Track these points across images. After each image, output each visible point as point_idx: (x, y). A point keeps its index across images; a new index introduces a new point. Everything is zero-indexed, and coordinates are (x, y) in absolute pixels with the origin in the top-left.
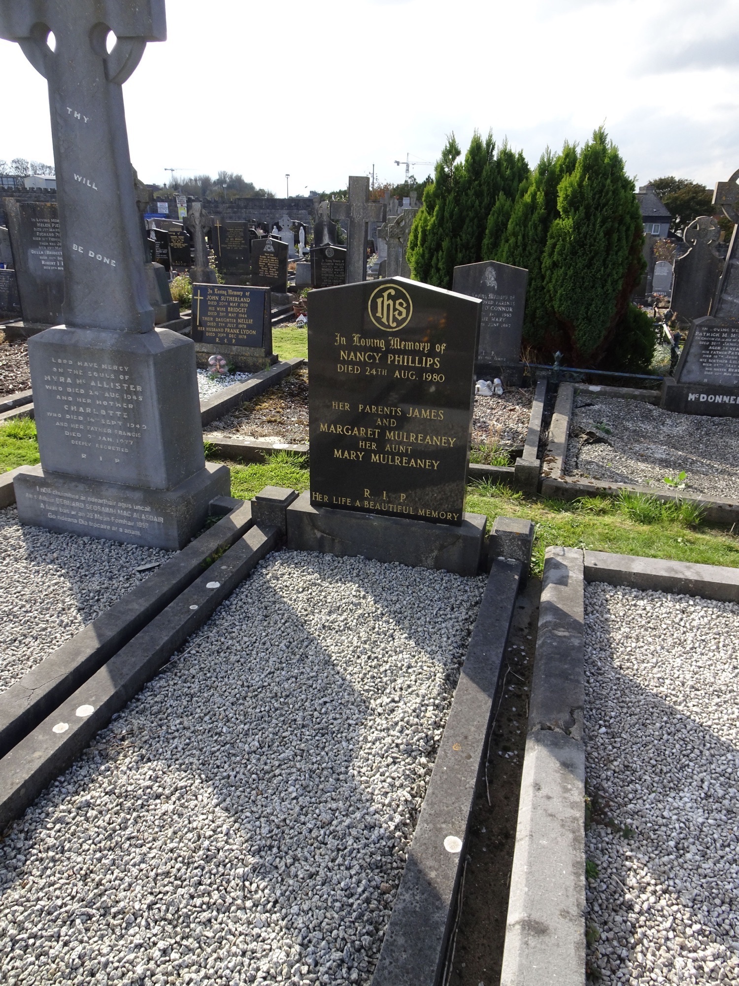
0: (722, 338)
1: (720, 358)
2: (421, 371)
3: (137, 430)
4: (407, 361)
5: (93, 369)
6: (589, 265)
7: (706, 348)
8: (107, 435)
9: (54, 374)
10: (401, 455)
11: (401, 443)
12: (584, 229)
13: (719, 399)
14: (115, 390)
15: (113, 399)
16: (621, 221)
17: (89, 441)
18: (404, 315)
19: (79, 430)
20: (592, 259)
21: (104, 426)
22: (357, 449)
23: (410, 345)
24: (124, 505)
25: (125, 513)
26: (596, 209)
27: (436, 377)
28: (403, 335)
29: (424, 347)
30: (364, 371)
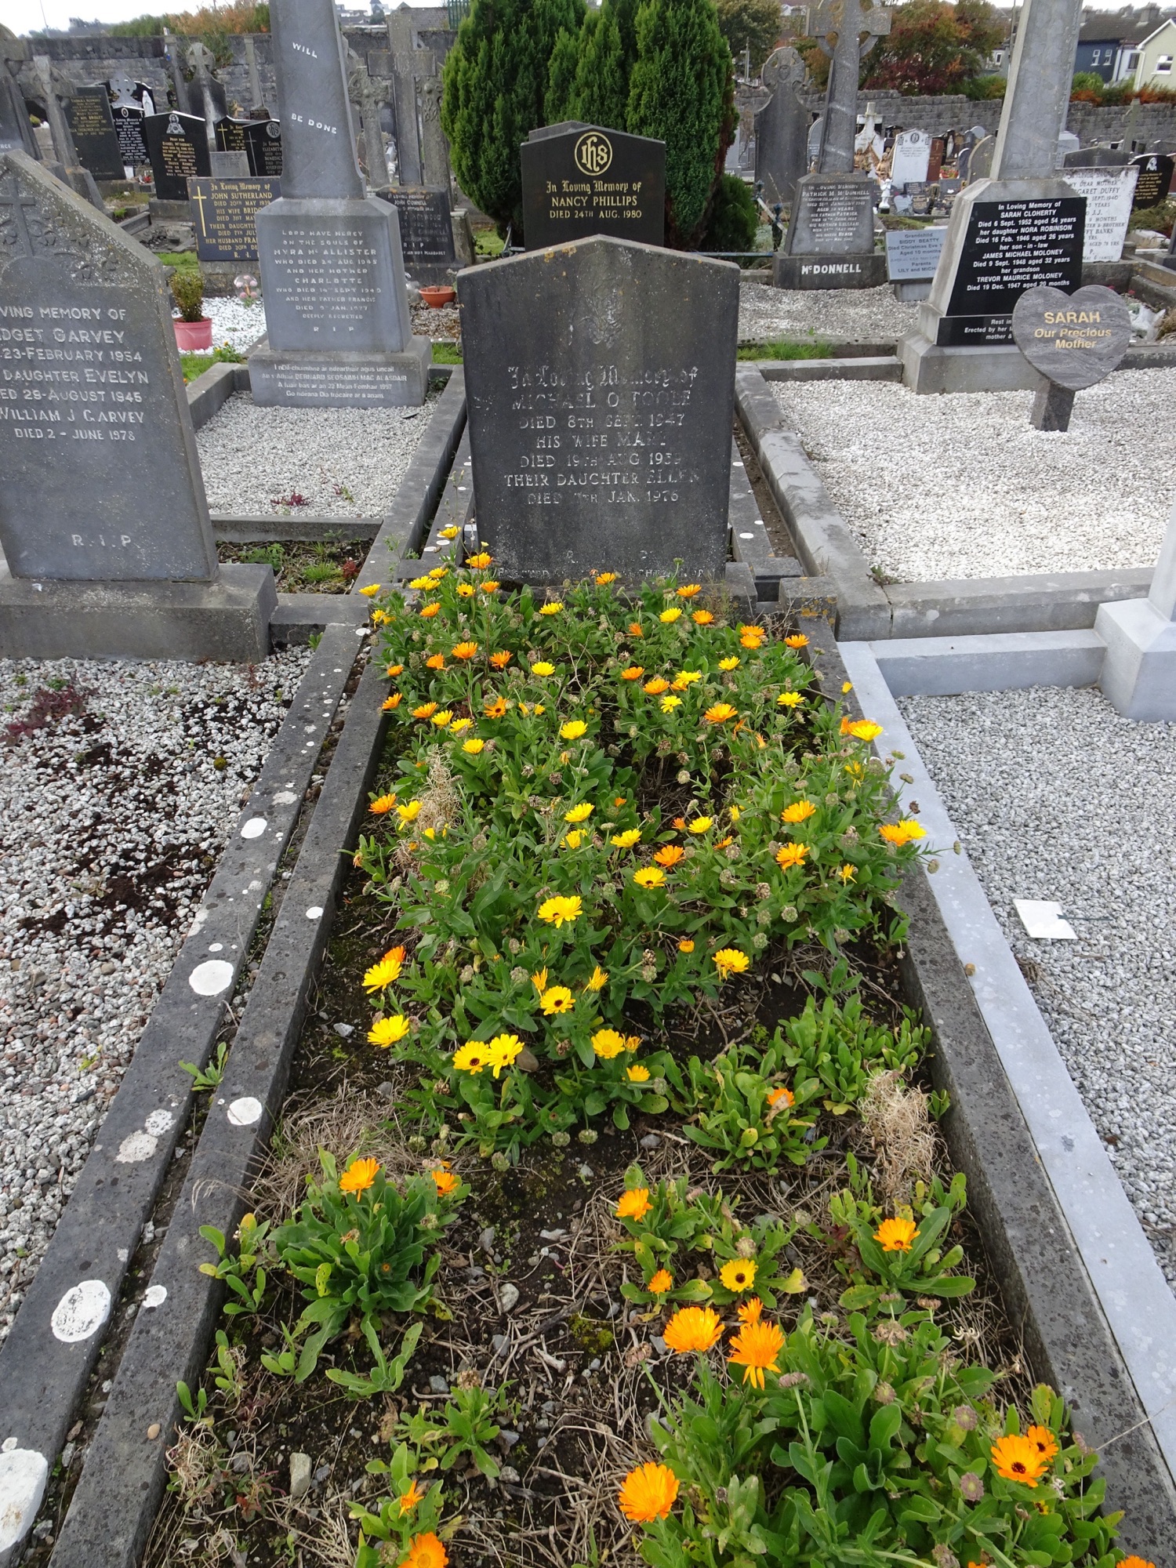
0: (829, 197)
1: (829, 221)
2: (621, 210)
3: (371, 295)
4: (609, 201)
5: (325, 238)
6: (682, 119)
7: (814, 210)
8: (340, 304)
9: (284, 247)
12: (672, 75)
13: (832, 269)
14: (349, 257)
15: (347, 266)
16: (711, 62)
17: (321, 312)
18: (605, 160)
19: (311, 303)
20: (683, 112)
21: (337, 295)
24: (367, 370)
25: (369, 378)
26: (683, 47)
27: (634, 214)
28: (606, 178)
29: (623, 187)
30: (573, 214)
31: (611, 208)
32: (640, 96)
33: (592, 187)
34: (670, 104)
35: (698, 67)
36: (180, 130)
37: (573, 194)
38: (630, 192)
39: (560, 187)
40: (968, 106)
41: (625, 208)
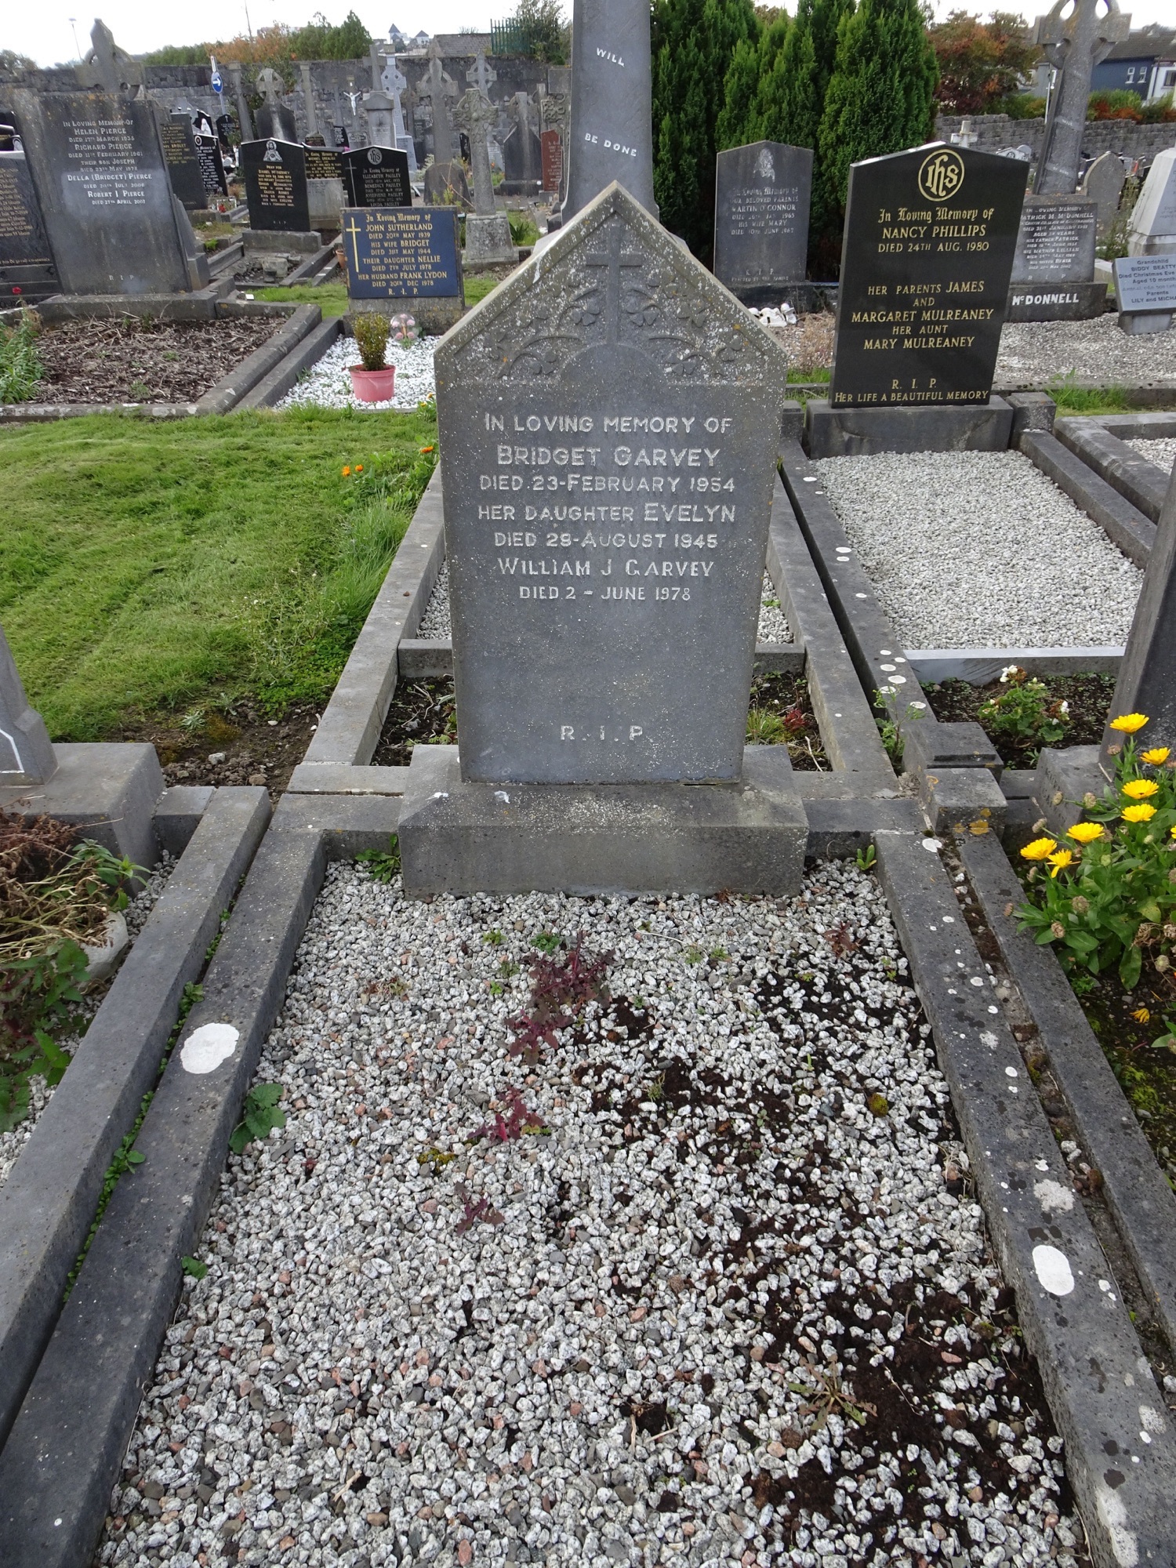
0: (1047, 220)
1: (1046, 247)
2: (963, 242)
4: (952, 231)
7: (1032, 235)
10: (935, 336)
11: (938, 323)
12: (879, 89)
13: (1046, 299)
18: (955, 182)
22: (890, 336)
23: (957, 215)
27: (980, 246)
28: (951, 204)
29: (972, 214)
30: (906, 248)
31: (953, 239)
32: (838, 112)
33: (934, 215)
34: (874, 120)
35: (907, 79)
36: (278, 157)
37: (908, 224)
38: (979, 221)
39: (895, 215)
40: (1010, 125)
41: (970, 239)
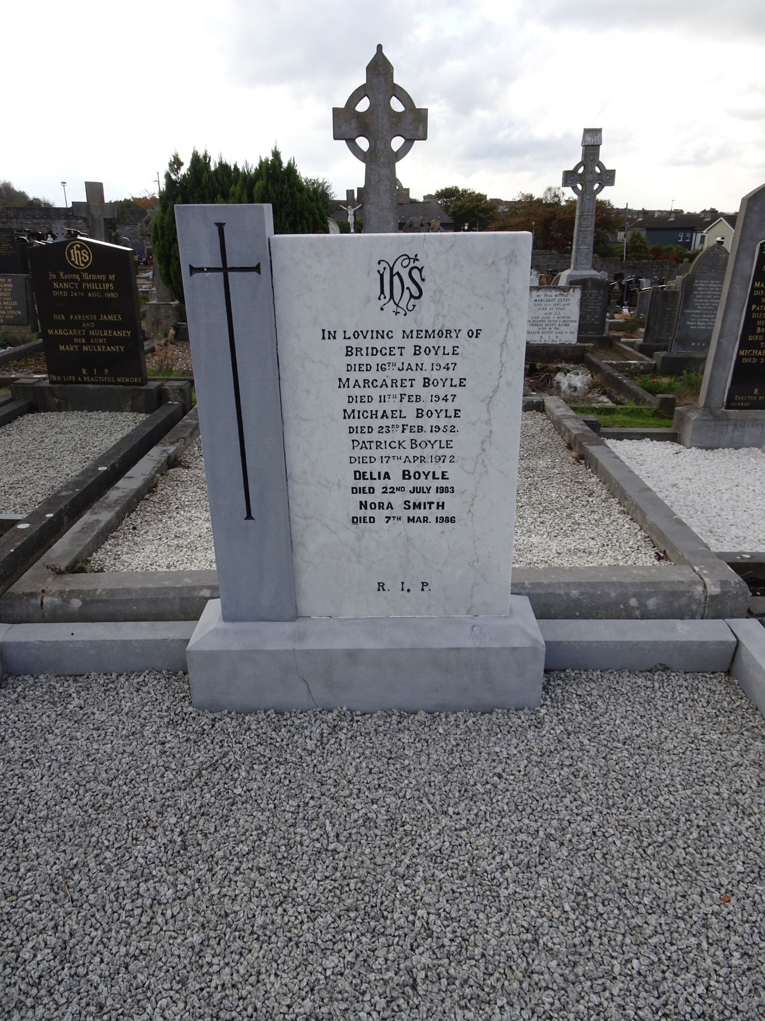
2: (103, 292)
4: (94, 286)
10: (101, 345)
11: (100, 337)
18: (88, 259)
22: (74, 344)
23: (94, 277)
27: (113, 295)
28: (89, 271)
29: (102, 277)
30: (69, 294)
31: (95, 291)
33: (81, 276)
37: (67, 281)
38: (108, 281)
39: (58, 276)
41: (105, 291)
